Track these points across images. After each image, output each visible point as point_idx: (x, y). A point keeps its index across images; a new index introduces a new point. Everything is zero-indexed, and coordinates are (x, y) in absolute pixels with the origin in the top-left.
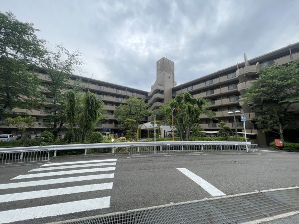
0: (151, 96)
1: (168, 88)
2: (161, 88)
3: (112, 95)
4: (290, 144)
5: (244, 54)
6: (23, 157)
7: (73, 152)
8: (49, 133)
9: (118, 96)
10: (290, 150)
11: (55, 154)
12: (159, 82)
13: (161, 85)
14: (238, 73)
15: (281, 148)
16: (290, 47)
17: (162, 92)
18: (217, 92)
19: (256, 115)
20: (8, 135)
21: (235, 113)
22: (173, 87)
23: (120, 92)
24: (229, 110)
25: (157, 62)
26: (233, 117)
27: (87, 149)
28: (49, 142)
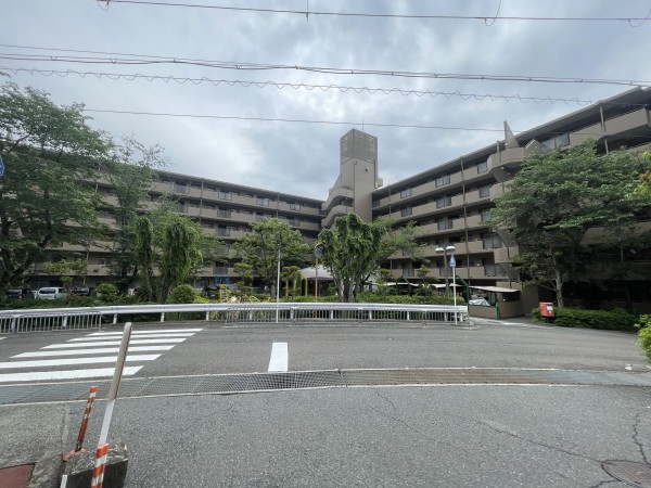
0: (328, 211)
1: (362, 193)
2: (349, 194)
3: (250, 210)
4: (569, 312)
5: (505, 123)
6: (68, 324)
7: (144, 317)
8: (110, 285)
9: (260, 212)
10: (568, 323)
11: (115, 319)
12: (344, 183)
13: (348, 188)
14: (491, 163)
15: (550, 320)
16: (601, 104)
17: (349, 202)
18: (457, 201)
19: (521, 252)
20: (57, 289)
21: (447, 251)
22: (374, 190)
23: (266, 204)
24: (437, 243)
25: (342, 139)
26: (443, 257)
27: (166, 313)
28: (107, 301)
